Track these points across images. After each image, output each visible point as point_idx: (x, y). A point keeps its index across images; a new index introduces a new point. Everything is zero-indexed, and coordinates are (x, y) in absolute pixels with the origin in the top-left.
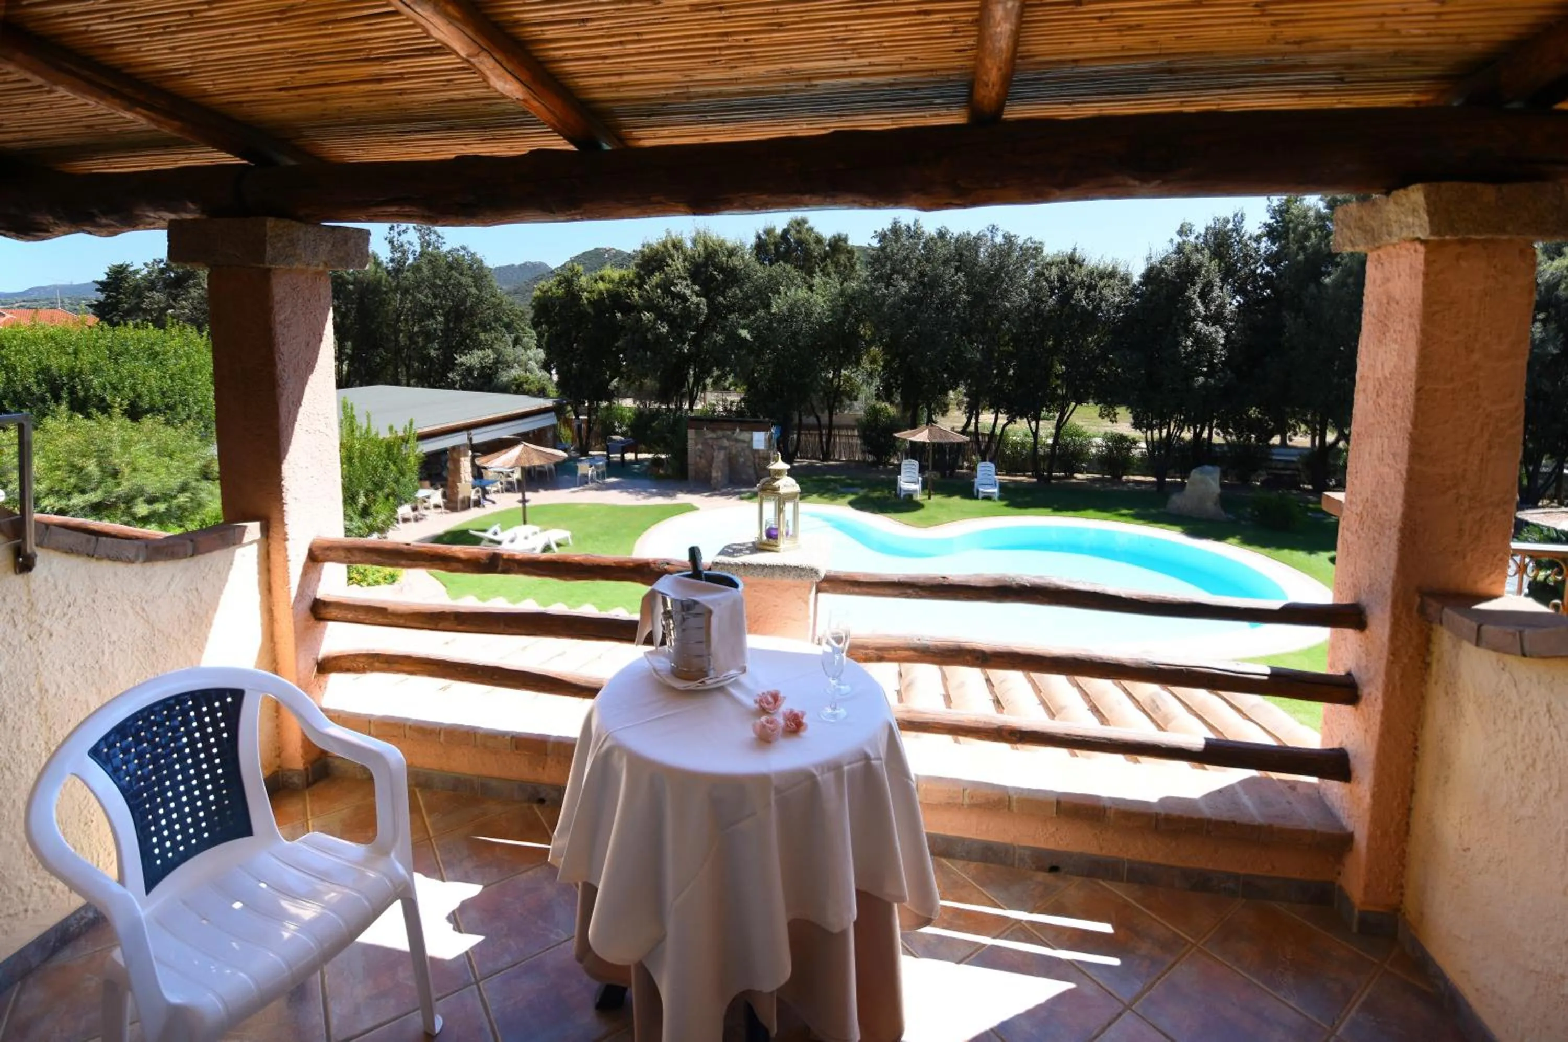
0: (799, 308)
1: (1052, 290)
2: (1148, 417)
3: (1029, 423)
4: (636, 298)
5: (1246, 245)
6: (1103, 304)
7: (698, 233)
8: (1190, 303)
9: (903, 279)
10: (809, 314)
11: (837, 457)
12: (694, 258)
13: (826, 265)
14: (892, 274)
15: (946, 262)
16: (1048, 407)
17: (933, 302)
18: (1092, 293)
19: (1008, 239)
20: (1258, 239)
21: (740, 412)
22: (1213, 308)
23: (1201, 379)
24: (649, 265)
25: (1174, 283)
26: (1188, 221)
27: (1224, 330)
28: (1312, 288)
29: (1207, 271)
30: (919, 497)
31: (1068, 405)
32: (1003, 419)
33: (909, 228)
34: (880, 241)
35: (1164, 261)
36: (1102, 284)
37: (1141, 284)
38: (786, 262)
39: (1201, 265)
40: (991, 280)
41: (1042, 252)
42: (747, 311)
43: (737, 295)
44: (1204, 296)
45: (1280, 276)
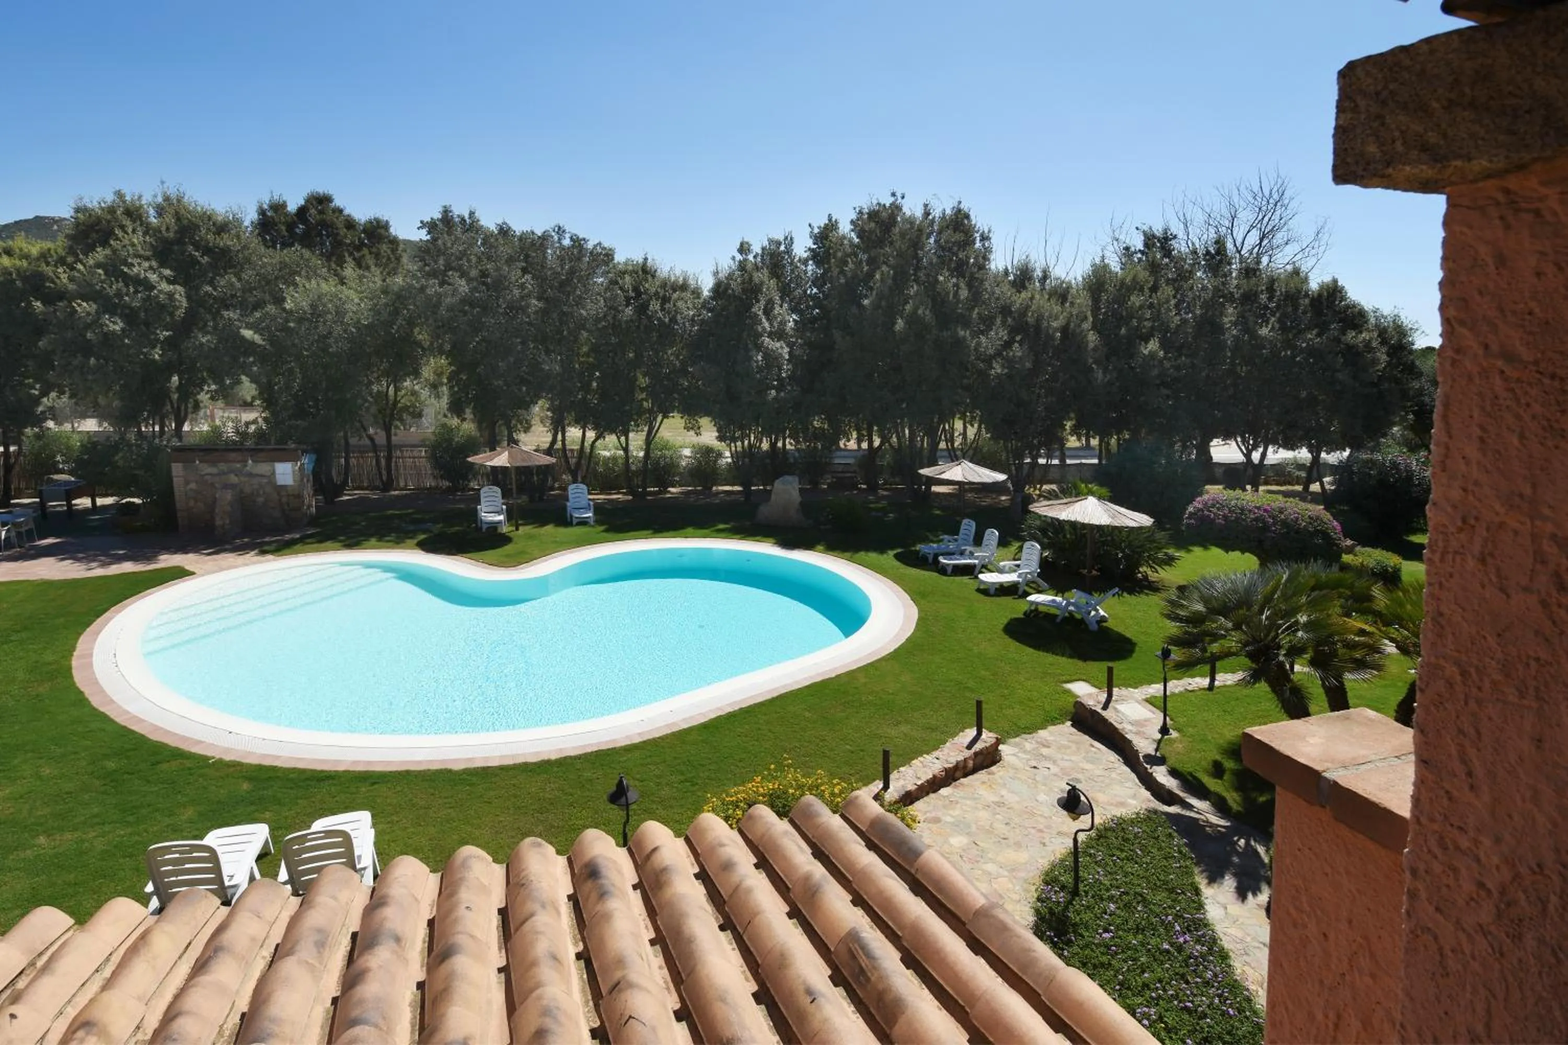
0: (325, 306)
1: (628, 299)
2: (730, 430)
3: (619, 438)
4: (65, 281)
5: (797, 267)
6: (679, 317)
7: (167, 199)
8: (756, 320)
9: (461, 277)
10: (340, 312)
11: (402, 484)
12: (160, 232)
13: (363, 256)
14: (445, 271)
15: (510, 260)
16: (636, 421)
17: (499, 306)
18: (667, 306)
19: (578, 242)
20: (805, 262)
21: (260, 435)
22: (775, 324)
23: (773, 392)
24: (87, 237)
25: (741, 299)
26: (746, 240)
27: (787, 346)
28: (854, 310)
29: (768, 290)
30: (505, 529)
31: (655, 419)
32: (591, 435)
33: (463, 220)
34: (429, 233)
35: (730, 277)
36: (675, 296)
37: (712, 298)
38: (303, 246)
39: (762, 283)
40: (562, 284)
41: (613, 259)
42: (248, 307)
43: (232, 285)
44: (768, 312)
45: (826, 297)
